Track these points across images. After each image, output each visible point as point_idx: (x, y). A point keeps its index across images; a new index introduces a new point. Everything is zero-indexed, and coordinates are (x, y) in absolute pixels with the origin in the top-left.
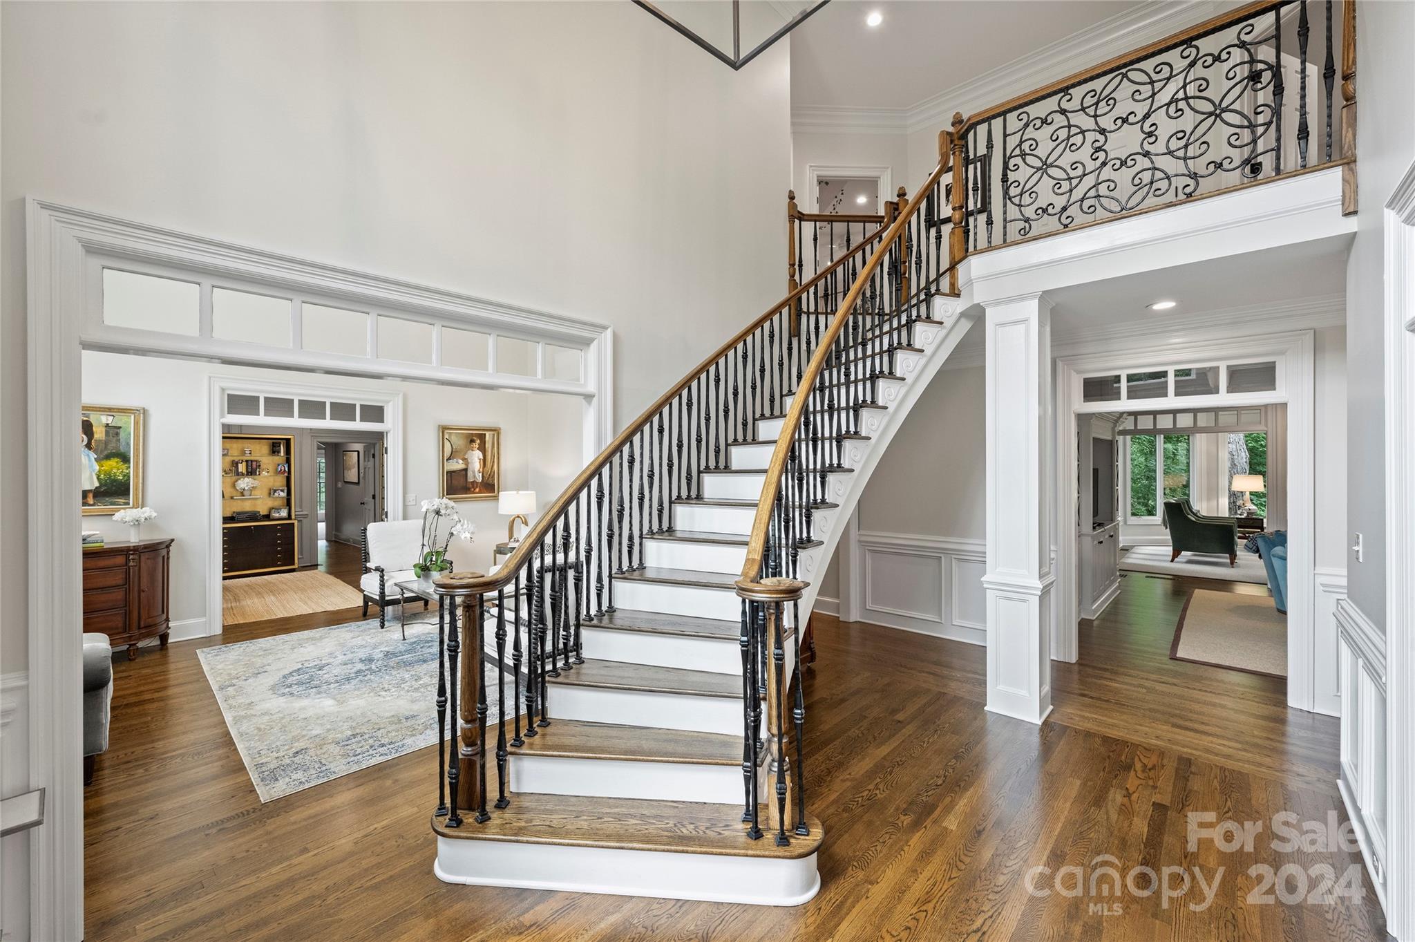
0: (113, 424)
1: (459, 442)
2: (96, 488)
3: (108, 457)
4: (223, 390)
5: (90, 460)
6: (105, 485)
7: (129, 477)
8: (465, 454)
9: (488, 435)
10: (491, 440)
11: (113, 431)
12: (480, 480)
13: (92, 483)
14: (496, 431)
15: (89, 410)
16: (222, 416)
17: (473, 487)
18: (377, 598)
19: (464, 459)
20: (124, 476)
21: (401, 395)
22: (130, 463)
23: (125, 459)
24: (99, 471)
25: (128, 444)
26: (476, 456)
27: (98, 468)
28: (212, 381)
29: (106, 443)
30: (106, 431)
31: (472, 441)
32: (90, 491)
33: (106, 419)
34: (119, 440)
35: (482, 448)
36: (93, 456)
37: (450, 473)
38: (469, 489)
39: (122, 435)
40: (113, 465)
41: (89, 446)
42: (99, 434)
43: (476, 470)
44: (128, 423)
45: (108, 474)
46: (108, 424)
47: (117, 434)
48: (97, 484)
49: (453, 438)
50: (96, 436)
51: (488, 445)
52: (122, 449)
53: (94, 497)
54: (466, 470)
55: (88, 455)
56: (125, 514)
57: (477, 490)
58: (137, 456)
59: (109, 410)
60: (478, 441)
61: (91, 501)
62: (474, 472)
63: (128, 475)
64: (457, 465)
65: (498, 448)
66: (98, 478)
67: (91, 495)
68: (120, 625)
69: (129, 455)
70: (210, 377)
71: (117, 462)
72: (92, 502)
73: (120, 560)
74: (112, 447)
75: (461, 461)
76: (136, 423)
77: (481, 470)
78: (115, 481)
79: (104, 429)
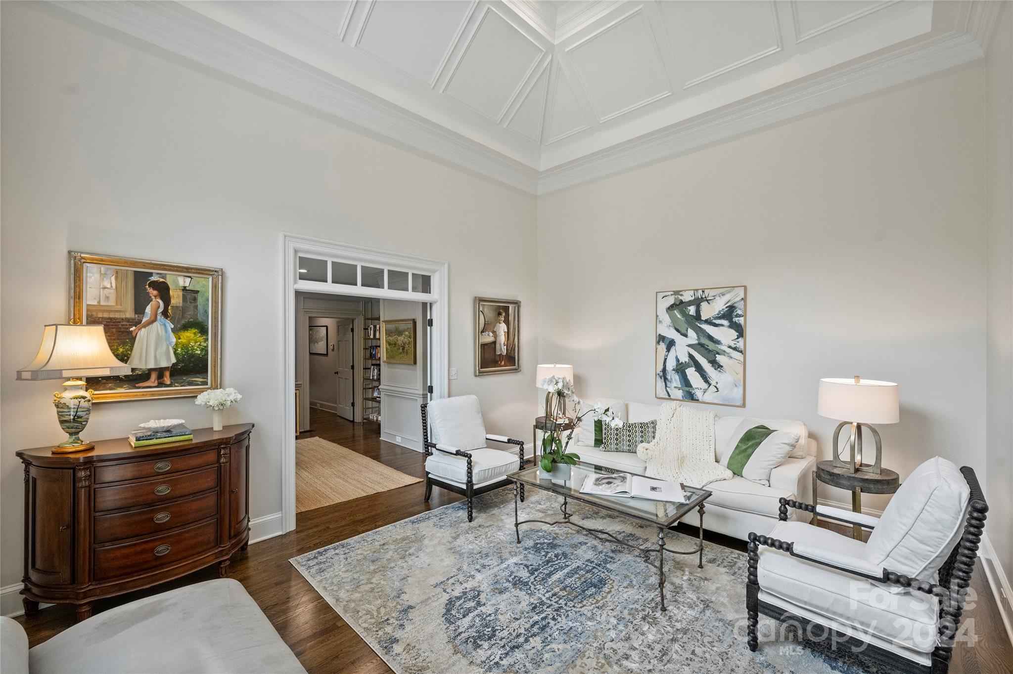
0: (191, 288)
1: (490, 314)
2: (174, 364)
3: (186, 327)
4: (296, 251)
5: (166, 331)
6: (183, 362)
7: (207, 351)
8: (494, 327)
9: (511, 307)
10: (513, 312)
11: (190, 295)
12: (505, 352)
13: (169, 358)
14: (517, 304)
15: (165, 270)
16: (295, 283)
17: (500, 360)
18: (464, 487)
19: (494, 332)
20: (202, 350)
21: (446, 265)
22: (208, 334)
23: (203, 330)
24: (176, 345)
25: (206, 312)
26: (502, 328)
27: (174, 340)
28: (287, 242)
29: (184, 310)
30: (183, 295)
31: (500, 314)
32: (166, 368)
33: (183, 281)
34: (196, 307)
35: (507, 322)
36: (169, 325)
37: (484, 346)
38: (497, 362)
39: (200, 300)
40: (190, 336)
41: (165, 314)
42: (176, 298)
43: (502, 343)
44: (205, 285)
45: (185, 347)
46: (185, 287)
47: (195, 299)
48: (173, 360)
49: (486, 311)
50: (173, 302)
51: (511, 318)
52: (200, 318)
53: (171, 375)
54: (494, 343)
55: (165, 325)
56: (208, 397)
57: (503, 363)
58: (215, 326)
59: (186, 270)
60: (504, 314)
61: (167, 380)
62: (500, 345)
63: (205, 349)
64: (488, 338)
65: (518, 321)
66: (175, 353)
67: (167, 374)
68: (212, 538)
69: (207, 325)
70: (285, 236)
71: (195, 333)
72: (168, 383)
73: (211, 456)
74: (189, 317)
75: (491, 334)
76: (215, 287)
77: (506, 343)
78: (193, 355)
79: (181, 293)
